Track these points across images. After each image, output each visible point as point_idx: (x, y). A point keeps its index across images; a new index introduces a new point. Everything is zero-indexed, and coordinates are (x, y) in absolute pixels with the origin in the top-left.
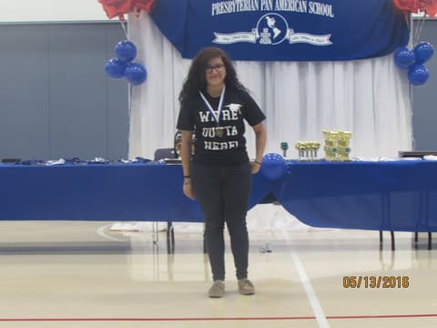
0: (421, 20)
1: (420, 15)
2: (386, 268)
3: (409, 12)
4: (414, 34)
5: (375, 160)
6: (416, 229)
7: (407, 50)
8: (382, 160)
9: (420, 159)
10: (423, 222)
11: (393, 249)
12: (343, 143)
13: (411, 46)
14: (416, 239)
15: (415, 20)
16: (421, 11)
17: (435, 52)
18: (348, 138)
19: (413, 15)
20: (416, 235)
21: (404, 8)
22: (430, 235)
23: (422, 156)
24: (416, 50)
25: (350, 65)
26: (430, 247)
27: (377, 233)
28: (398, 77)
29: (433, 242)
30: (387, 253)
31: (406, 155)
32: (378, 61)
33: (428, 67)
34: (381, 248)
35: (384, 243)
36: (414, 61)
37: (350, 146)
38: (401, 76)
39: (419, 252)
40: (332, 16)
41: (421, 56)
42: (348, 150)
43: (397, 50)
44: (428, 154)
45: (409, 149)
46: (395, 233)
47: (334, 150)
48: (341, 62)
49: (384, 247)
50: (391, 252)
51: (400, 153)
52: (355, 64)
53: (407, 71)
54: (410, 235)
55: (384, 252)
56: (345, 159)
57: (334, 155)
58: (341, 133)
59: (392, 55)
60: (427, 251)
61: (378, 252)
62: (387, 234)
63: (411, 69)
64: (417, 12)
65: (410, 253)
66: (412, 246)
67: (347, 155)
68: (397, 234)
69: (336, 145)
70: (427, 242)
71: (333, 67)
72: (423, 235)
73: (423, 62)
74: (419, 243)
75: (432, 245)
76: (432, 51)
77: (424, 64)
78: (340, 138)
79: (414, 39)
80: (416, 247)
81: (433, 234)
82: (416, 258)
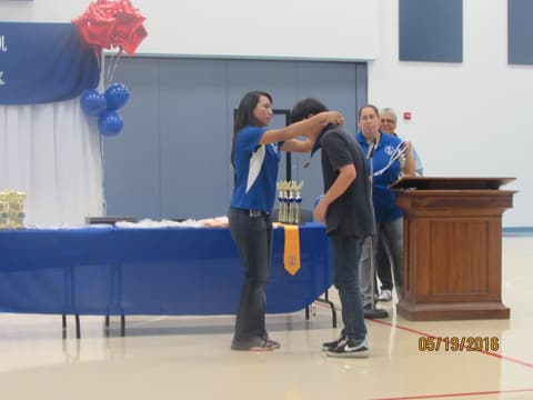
0: (115, 57)
1: (115, 50)
2: (70, 360)
3: (100, 48)
4: (105, 77)
5: (54, 225)
6: (107, 312)
7: (98, 94)
8: (64, 227)
9: (111, 226)
10: (116, 302)
11: (78, 336)
12: (15, 206)
13: (101, 89)
14: (107, 323)
15: (108, 57)
16: (115, 46)
17: (131, 96)
18: (21, 201)
19: (105, 51)
20: (107, 319)
21: (89, 41)
22: (123, 318)
23: (113, 223)
24: (107, 93)
25: (27, 109)
26: (123, 334)
27: (60, 317)
28: (86, 126)
29: (127, 326)
30: (72, 341)
31: (94, 221)
32: (61, 107)
33: (122, 114)
34: (64, 336)
35: (68, 329)
36: (105, 107)
37: (24, 210)
38: (90, 125)
39: (112, 340)
40: (5, 49)
41: (114, 101)
42: (21, 216)
43: (84, 93)
44: (120, 220)
45: (98, 213)
46: (81, 317)
47: (5, 215)
48: (17, 106)
49: (68, 334)
50: (75, 340)
51: (87, 218)
52: (32, 109)
53: (97, 119)
54: (101, 319)
55: (68, 340)
56: (19, 226)
57: (5, 222)
58: (11, 194)
59: (78, 99)
60: (119, 339)
61: (61, 340)
62: (71, 319)
63: (102, 116)
64: (109, 48)
65: (101, 340)
66: (102, 333)
67: (21, 222)
69: (7, 210)
70: (119, 327)
71: (6, 113)
72: (115, 319)
73: (116, 108)
74: (110, 328)
75: (126, 331)
76: (127, 96)
77: (117, 111)
78: (12, 200)
79: (106, 81)
80: (107, 333)
81: (127, 318)
82: (108, 346)
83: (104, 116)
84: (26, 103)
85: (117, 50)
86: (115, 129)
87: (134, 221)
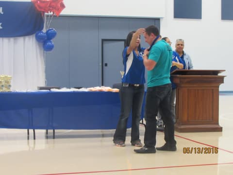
0: (51, 16)
2: (31, 149)
3: (44, 12)
4: (46, 24)
5: (24, 91)
6: (47, 128)
7: (43, 33)
8: (28, 91)
9: (49, 91)
10: (51, 124)
11: (34, 139)
12: (7, 82)
13: (44, 31)
14: (47, 133)
15: (48, 16)
16: (50, 12)
18: (10, 79)
19: (46, 14)
20: (47, 131)
21: (39, 10)
22: (54, 131)
23: (50, 89)
24: (47, 32)
25: (12, 39)
26: (54, 137)
27: (26, 130)
28: (38, 46)
29: (56, 134)
30: (31, 140)
31: (41, 88)
32: (27, 38)
33: (53, 42)
34: (28, 138)
35: (30, 135)
36: (46, 38)
37: (11, 84)
39: (49, 140)
40: (2, 13)
41: (50, 36)
42: (10, 86)
43: (37, 32)
44: (53, 88)
45: (43, 85)
46: (35, 130)
47: (3, 86)
48: (7, 38)
49: (30, 138)
50: (33, 140)
51: (38, 87)
52: (14, 39)
53: (42, 44)
54: (44, 131)
56: (8, 90)
57: (3, 89)
58: (6, 77)
59: (34, 35)
60: (53, 139)
61: (27, 140)
62: (31, 131)
64: (48, 12)
65: (44, 140)
66: (44, 138)
67: (9, 89)
68: (36, 131)
69: (3, 83)
70: (52, 135)
71: (3, 41)
72: (50, 131)
73: (51, 39)
74: (48, 135)
76: (56, 33)
77: (51, 40)
78: (6, 79)
79: (47, 27)
80: (47, 137)
81: (56, 131)
82: (47, 143)
83: (45, 42)
84: (12, 37)
85: (52, 13)
86: (50, 48)
87: (59, 88)
